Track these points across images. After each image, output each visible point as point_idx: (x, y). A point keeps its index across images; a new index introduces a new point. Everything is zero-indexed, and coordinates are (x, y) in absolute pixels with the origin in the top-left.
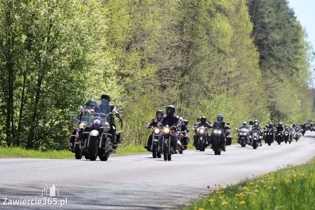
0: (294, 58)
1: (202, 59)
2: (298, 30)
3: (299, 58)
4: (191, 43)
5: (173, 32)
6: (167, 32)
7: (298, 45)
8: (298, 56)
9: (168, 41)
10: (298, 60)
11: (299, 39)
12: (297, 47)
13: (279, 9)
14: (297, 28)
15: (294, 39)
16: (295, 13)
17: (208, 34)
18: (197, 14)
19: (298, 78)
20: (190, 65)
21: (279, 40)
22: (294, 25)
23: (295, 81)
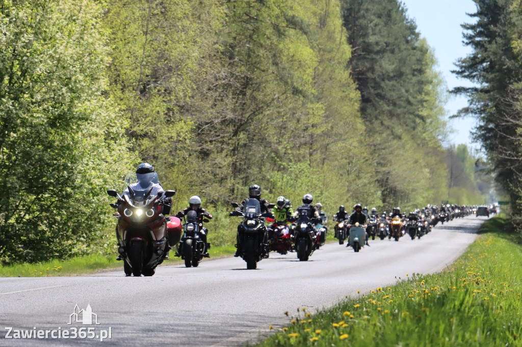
0: (417, 100)
1: (268, 105)
2: (423, 55)
3: (426, 99)
4: (248, 80)
5: (217, 62)
6: (208, 63)
7: (424, 79)
8: (423, 96)
9: (210, 77)
10: (424, 103)
11: (425, 69)
13: (389, 20)
14: (421, 51)
15: (417, 69)
17: (275, 64)
18: (256, 30)
19: (424, 132)
20: (247, 115)
21: (392, 72)
22: (416, 47)
23: (419, 138)
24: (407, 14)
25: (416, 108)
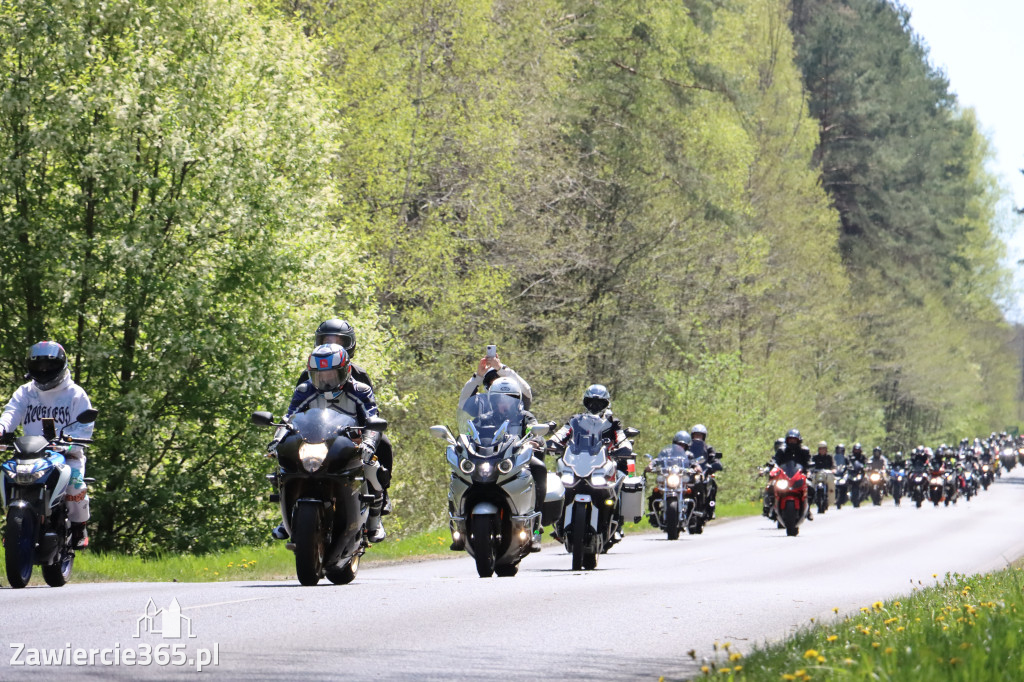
0: (953, 227)
1: (657, 240)
2: (963, 138)
3: (971, 226)
4: (618, 191)
5: (557, 157)
6: (540, 158)
7: (966, 187)
8: (965, 221)
9: (544, 187)
10: (968, 234)
11: (969, 166)
12: (961, 193)
13: (896, 70)
14: (960, 131)
15: (953, 166)
17: (671, 159)
18: (634, 95)
19: (969, 292)
20: (617, 261)
21: (903, 172)
22: (951, 123)
23: (959, 303)
24: (929, 59)
25: (951, 243)
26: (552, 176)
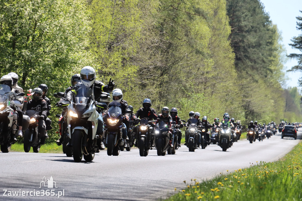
0: (268, 60)
1: (181, 59)
2: (273, 34)
3: (273, 60)
4: (170, 44)
5: (153, 33)
6: (148, 33)
7: (273, 48)
8: (272, 58)
9: (148, 42)
10: (273, 62)
11: (274, 42)
12: (271, 50)
13: (254, 13)
14: (272, 32)
15: (269, 42)
16: (270, 18)
17: (186, 35)
18: (176, 16)
19: (272, 79)
20: (169, 65)
21: (255, 43)
22: (269, 29)
23: (269, 82)
24: (264, 10)
25: (268, 64)
26: (151, 39)
